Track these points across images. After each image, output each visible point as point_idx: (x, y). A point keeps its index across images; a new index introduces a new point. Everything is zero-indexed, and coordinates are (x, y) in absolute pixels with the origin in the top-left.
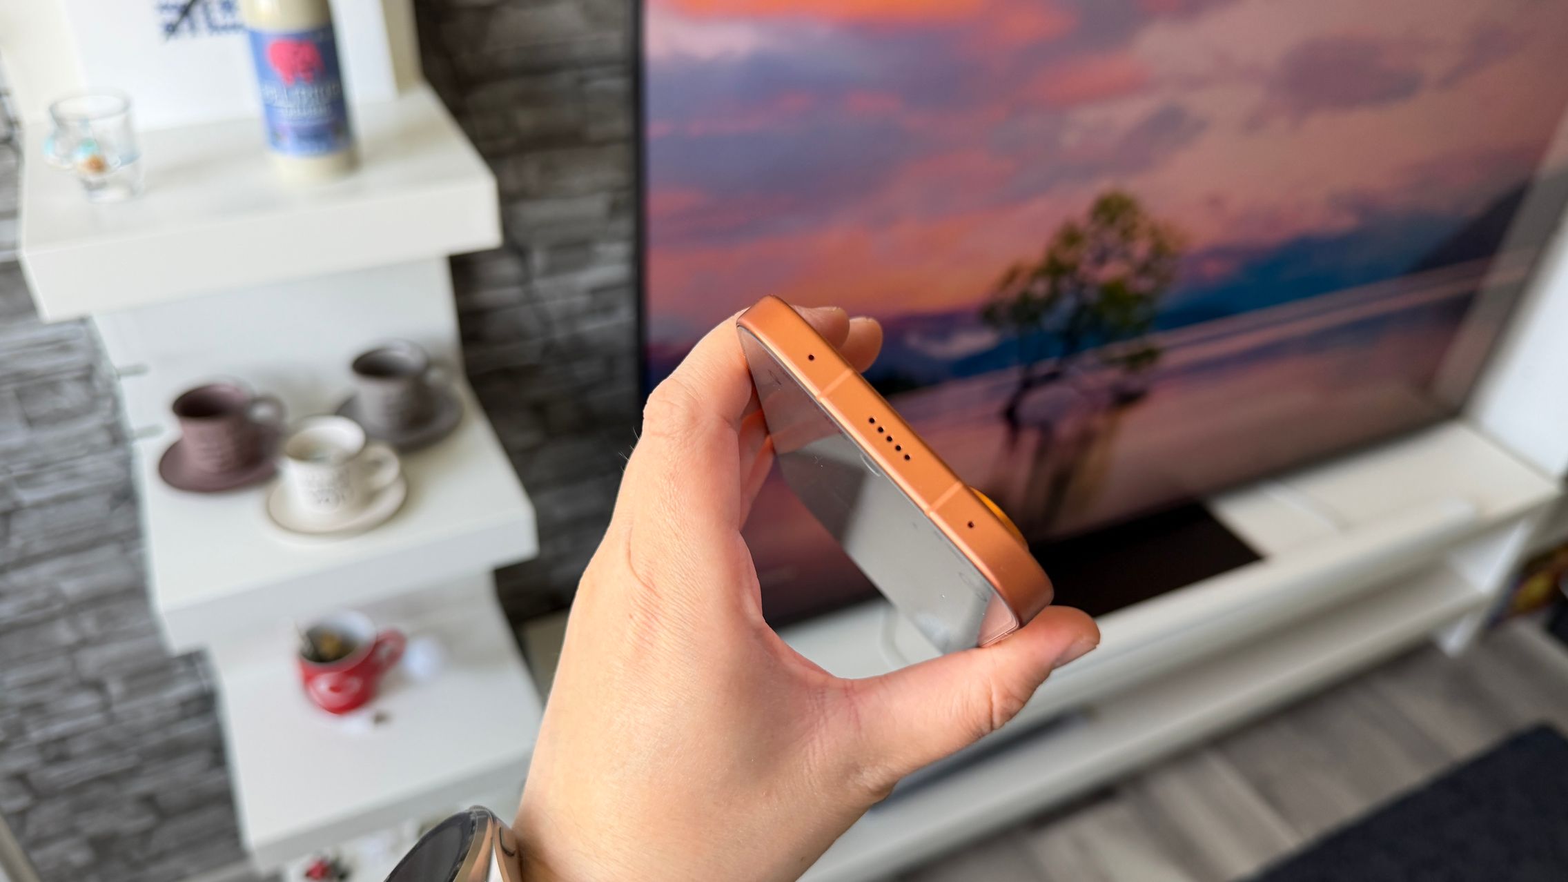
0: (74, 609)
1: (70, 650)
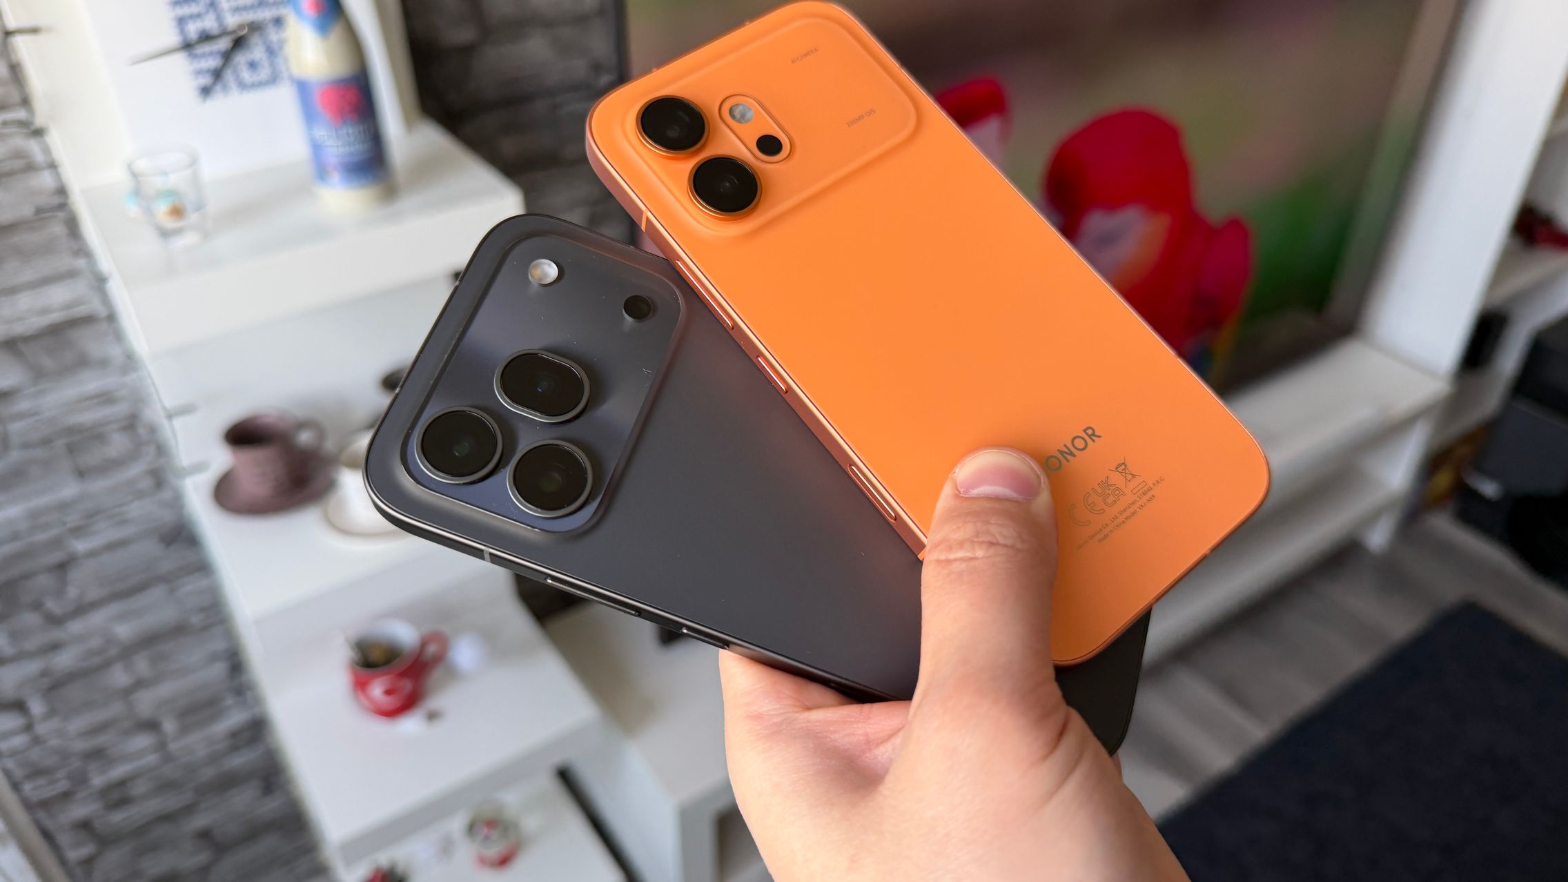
0: (128, 652)
1: (127, 692)
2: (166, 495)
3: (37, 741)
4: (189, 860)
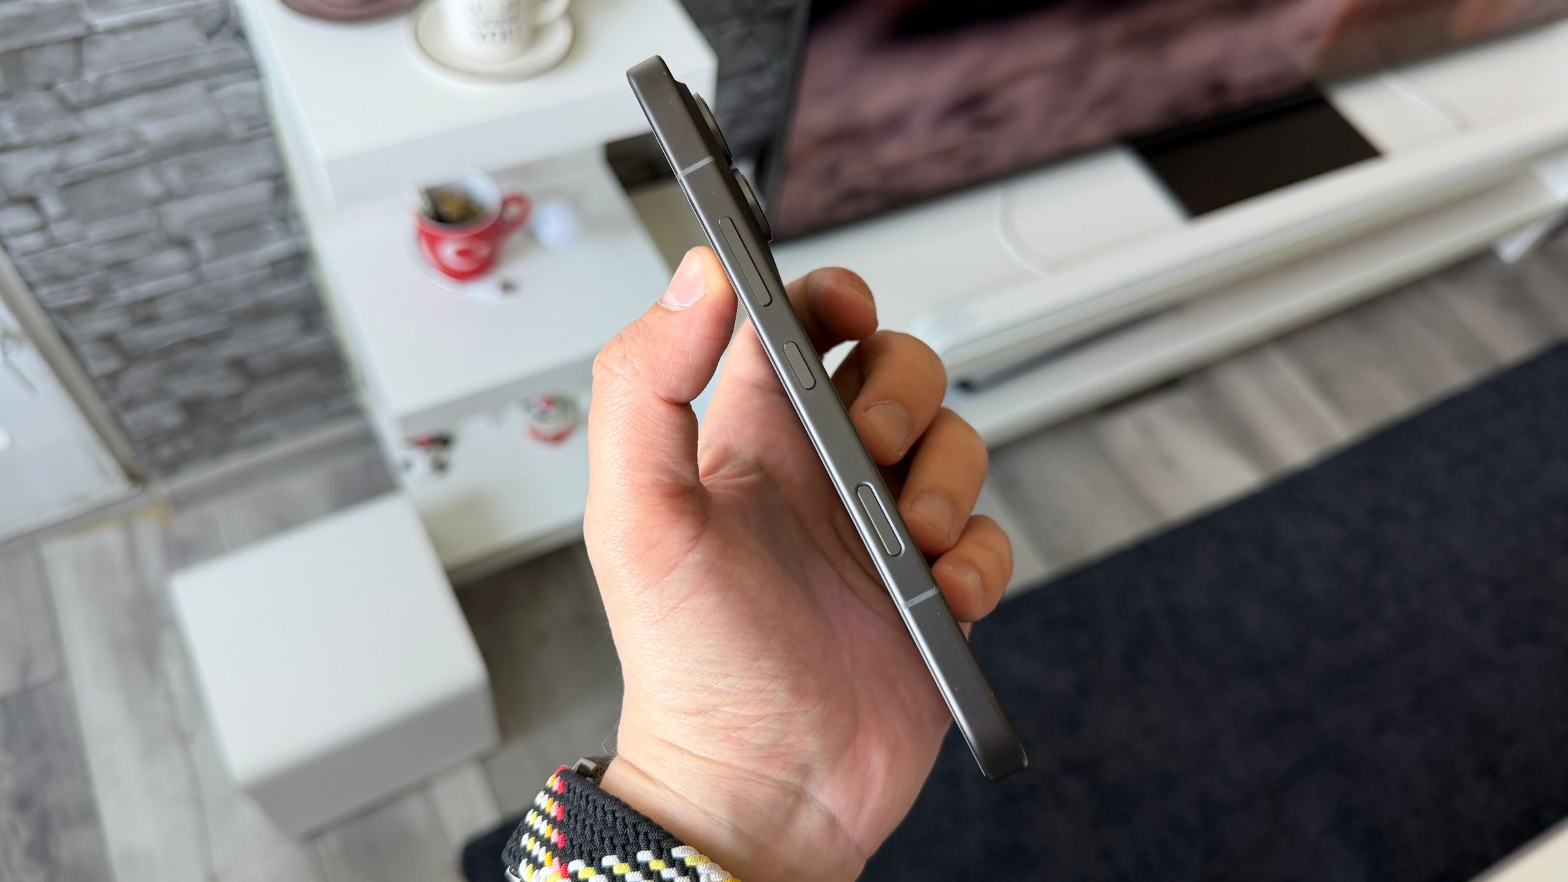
0: (158, 156)
1: (155, 203)
3: (53, 243)
4: (218, 385)
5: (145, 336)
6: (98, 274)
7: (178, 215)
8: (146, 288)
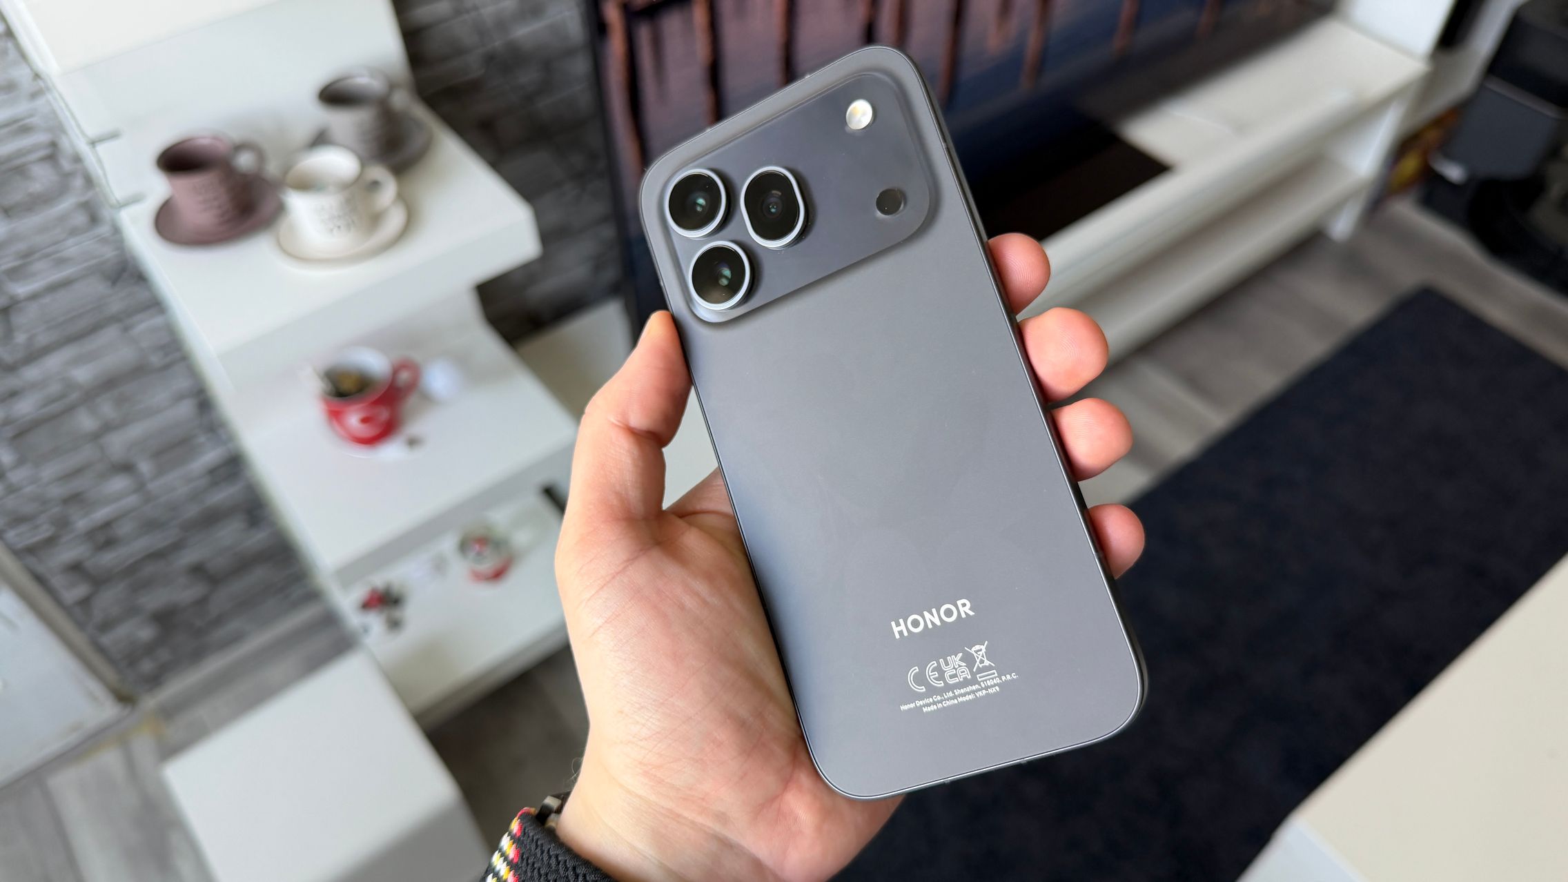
0: (90, 395)
1: (95, 437)
2: (104, 230)
4: (183, 593)
5: (108, 559)
6: (56, 510)
7: (117, 444)
8: (101, 514)
